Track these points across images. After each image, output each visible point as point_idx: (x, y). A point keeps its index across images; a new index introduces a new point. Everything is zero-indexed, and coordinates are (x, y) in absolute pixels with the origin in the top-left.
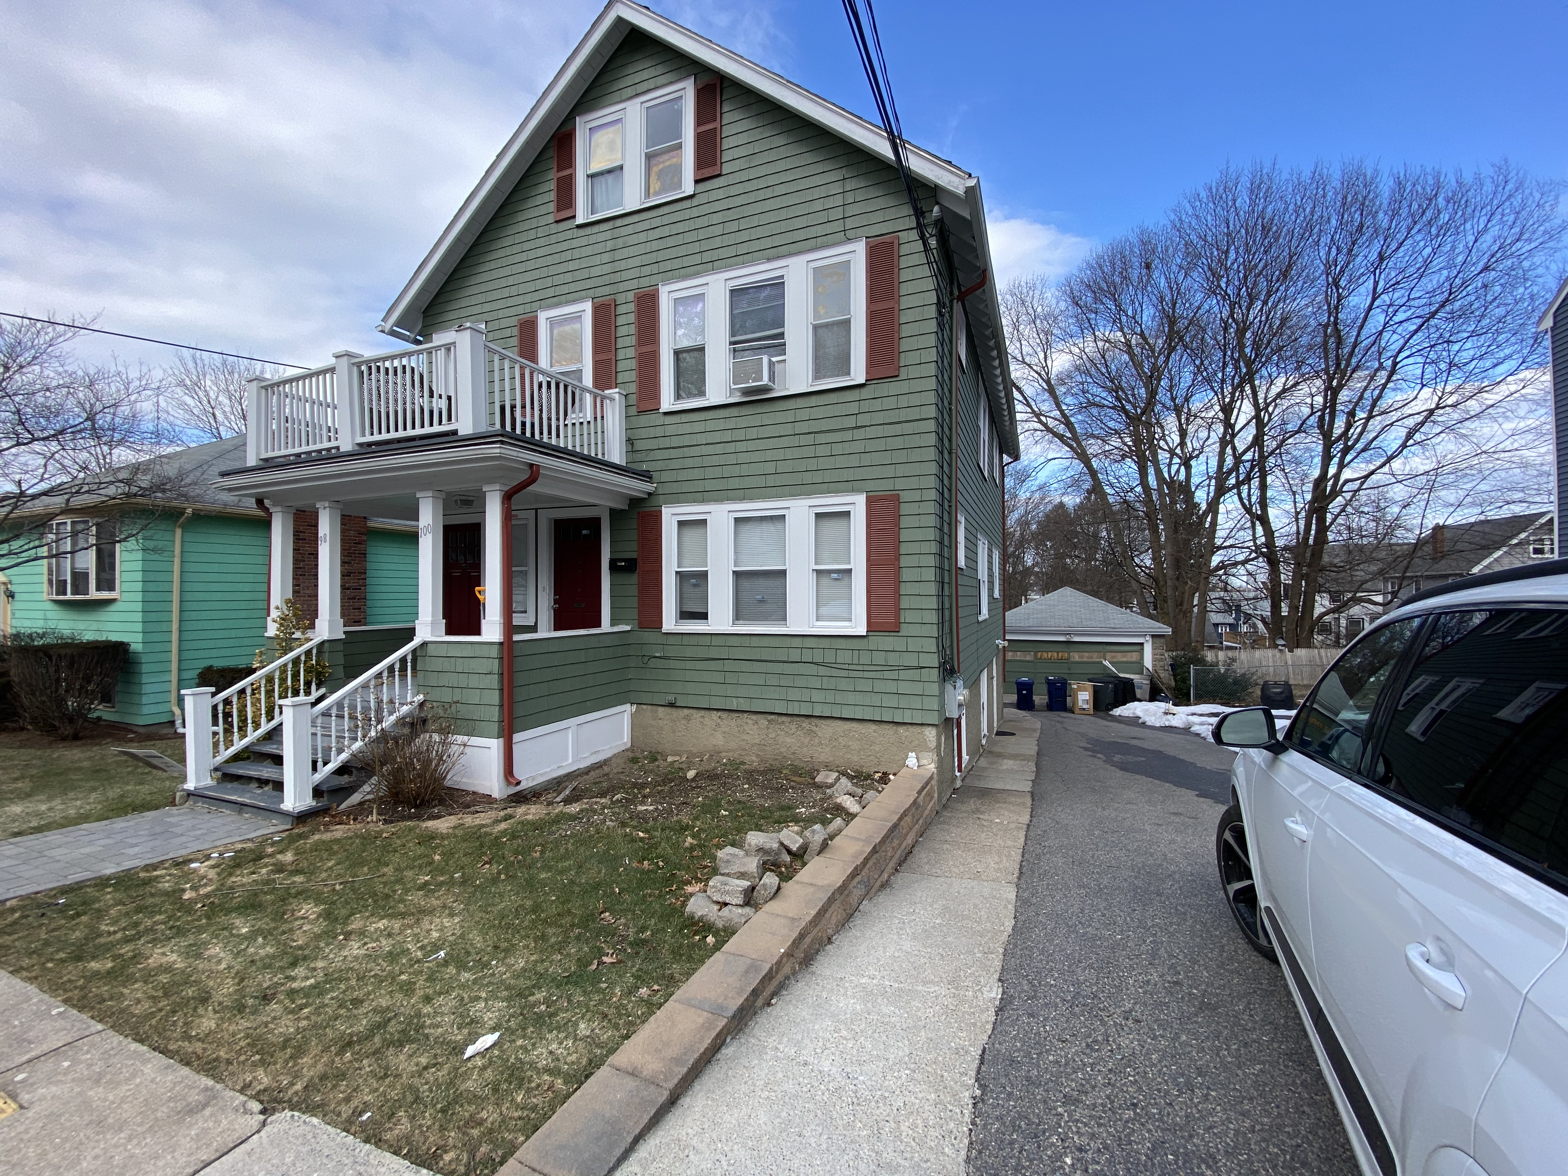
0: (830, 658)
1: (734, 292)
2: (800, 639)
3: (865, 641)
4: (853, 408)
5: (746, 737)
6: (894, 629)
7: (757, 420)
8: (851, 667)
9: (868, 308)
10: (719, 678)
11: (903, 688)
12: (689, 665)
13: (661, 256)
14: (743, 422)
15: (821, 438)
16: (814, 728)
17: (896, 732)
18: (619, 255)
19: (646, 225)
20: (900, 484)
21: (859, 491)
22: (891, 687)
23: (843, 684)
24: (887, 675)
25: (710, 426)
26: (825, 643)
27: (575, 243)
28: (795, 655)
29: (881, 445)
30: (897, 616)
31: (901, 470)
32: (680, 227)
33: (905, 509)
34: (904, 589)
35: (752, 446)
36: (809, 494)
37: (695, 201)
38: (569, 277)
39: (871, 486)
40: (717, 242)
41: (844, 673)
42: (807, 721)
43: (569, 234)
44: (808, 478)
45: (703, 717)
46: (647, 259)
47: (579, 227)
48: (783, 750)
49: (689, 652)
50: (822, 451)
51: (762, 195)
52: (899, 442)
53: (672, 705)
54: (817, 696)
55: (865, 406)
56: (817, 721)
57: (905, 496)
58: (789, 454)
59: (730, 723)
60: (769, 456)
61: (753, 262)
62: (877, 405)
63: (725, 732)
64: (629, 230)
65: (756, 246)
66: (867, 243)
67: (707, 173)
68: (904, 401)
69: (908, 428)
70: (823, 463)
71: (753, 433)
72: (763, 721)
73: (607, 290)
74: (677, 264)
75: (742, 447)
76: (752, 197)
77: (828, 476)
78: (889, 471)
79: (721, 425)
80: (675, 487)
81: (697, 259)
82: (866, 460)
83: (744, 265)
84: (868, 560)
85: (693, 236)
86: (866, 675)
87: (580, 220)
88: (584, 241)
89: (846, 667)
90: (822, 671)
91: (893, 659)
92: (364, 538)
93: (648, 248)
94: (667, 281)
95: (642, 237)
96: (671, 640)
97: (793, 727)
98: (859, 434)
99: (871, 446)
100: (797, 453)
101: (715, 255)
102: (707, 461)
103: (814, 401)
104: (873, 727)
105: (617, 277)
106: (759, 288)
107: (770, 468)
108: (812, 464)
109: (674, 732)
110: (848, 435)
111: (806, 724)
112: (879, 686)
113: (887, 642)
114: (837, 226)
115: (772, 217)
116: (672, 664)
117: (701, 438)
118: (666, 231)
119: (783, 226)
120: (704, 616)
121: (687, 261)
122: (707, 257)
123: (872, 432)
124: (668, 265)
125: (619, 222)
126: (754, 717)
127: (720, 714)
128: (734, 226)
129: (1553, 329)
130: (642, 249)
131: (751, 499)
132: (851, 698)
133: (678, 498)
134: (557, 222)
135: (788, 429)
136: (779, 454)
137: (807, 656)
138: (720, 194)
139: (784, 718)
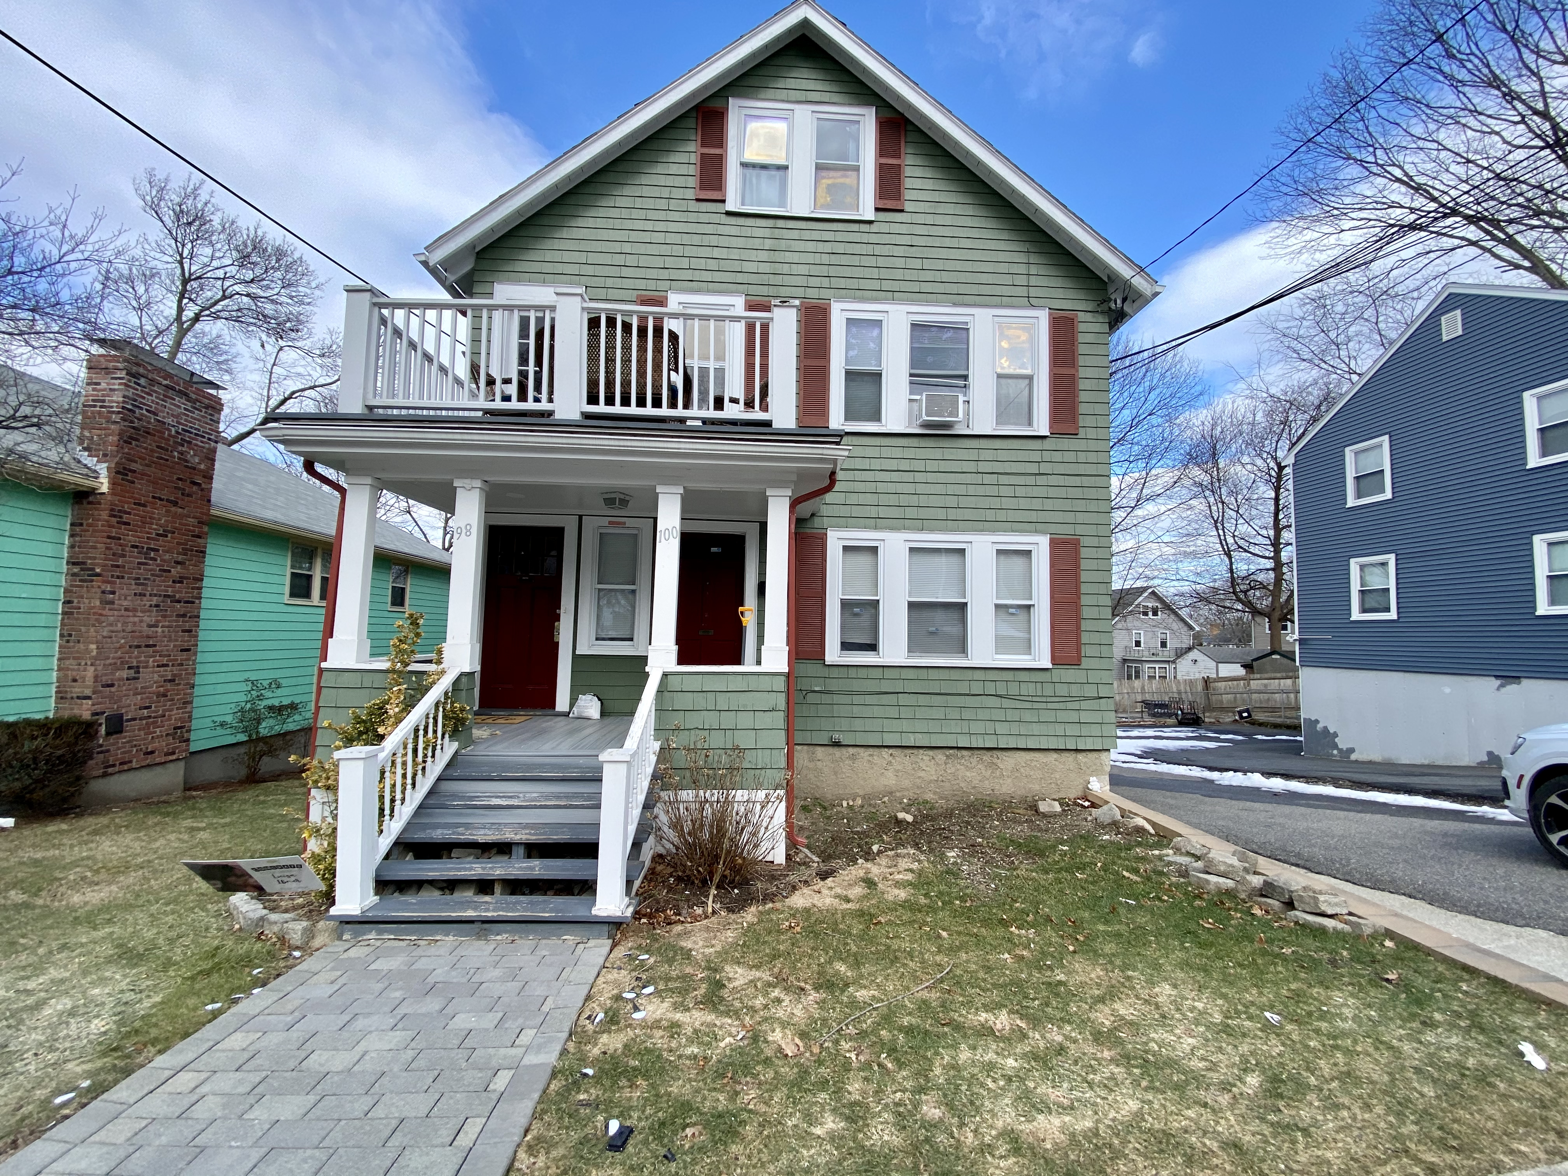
0: (1014, 690)
1: (914, 326)
2: (982, 672)
3: (1048, 674)
4: (1036, 456)
5: (922, 774)
6: (1076, 662)
7: (938, 454)
8: (1035, 699)
9: (1050, 370)
10: (893, 712)
11: (1085, 717)
12: (857, 699)
13: (833, 271)
14: (921, 454)
15: (1004, 479)
16: (995, 761)
17: (1076, 759)
18: (779, 257)
19: (816, 235)
20: (1080, 530)
21: (1043, 532)
22: (1074, 717)
23: (1027, 716)
24: (1070, 705)
25: (886, 452)
26: (1009, 676)
27: (722, 230)
28: (977, 688)
29: (1062, 493)
30: (1079, 651)
31: (1081, 517)
32: (857, 249)
33: (1084, 553)
34: (1085, 625)
35: (931, 477)
36: (993, 531)
37: (874, 228)
38: (712, 264)
39: (1054, 529)
40: (899, 274)
41: (1028, 705)
42: (989, 753)
43: (716, 218)
44: (990, 516)
45: (870, 755)
46: (815, 270)
47: (729, 214)
48: (962, 785)
49: (856, 686)
50: (1004, 491)
51: (948, 242)
52: (1078, 493)
53: (837, 744)
54: (1001, 728)
55: (1047, 456)
56: (999, 753)
57: (1085, 541)
58: (972, 490)
59: (901, 760)
60: (951, 489)
61: (937, 303)
62: (1057, 457)
63: (898, 771)
64: (795, 234)
65: (941, 288)
66: (1050, 314)
67: (889, 204)
68: (1082, 457)
69: (1086, 481)
70: (1007, 503)
71: (932, 466)
72: (940, 756)
73: (764, 290)
74: (853, 284)
75: (919, 477)
76: (937, 242)
77: (1012, 516)
78: (1070, 517)
79: (898, 453)
80: (844, 511)
81: (876, 285)
82: (1049, 505)
83: (928, 303)
84: (1052, 597)
85: (871, 261)
86: (1050, 706)
87: (730, 206)
88: (734, 231)
89: (1030, 699)
90: (1006, 703)
91: (1075, 691)
92: (206, 529)
93: (817, 259)
94: (840, 299)
95: (810, 246)
96: (835, 673)
97: (974, 760)
98: (1041, 480)
99: (1052, 492)
100: (981, 490)
101: (895, 286)
102: (881, 487)
103: (998, 444)
104: (1055, 755)
105: (778, 280)
106: (942, 328)
107: (952, 501)
108: (995, 503)
109: (836, 773)
110: (1031, 480)
111: (987, 756)
112: (1062, 716)
113: (1069, 674)
114: (1023, 291)
115: (959, 266)
116: (836, 699)
117: (876, 464)
118: (840, 248)
119: (969, 278)
120: (872, 647)
121: (864, 284)
122: (886, 285)
123: (1053, 480)
124: (842, 283)
125: (781, 223)
126: (931, 753)
127: (891, 751)
128: (917, 264)
129: (1294, 465)
130: (810, 258)
131: (932, 530)
132: (1036, 729)
133: (847, 521)
134: (698, 200)
135: (971, 467)
136: (961, 490)
137: (990, 689)
138: (903, 229)
139: (965, 753)
